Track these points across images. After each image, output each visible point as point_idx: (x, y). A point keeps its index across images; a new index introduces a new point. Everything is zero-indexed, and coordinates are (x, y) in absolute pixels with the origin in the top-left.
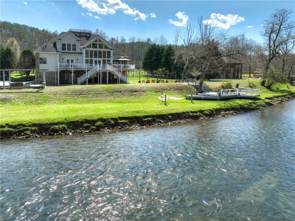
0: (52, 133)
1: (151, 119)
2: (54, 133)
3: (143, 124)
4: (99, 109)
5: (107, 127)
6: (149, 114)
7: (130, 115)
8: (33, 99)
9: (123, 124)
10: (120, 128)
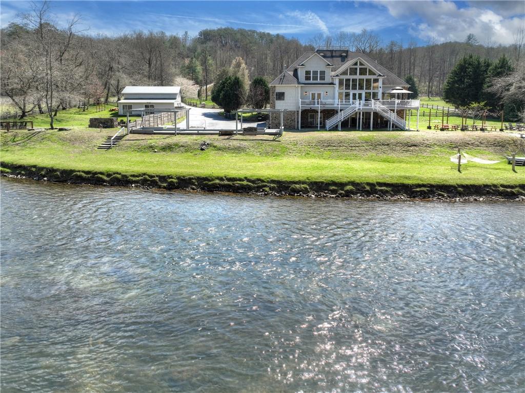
0: (293, 193)
1: (427, 190)
2: (295, 194)
3: (413, 195)
4: (352, 169)
5: (360, 193)
6: (425, 183)
7: (394, 181)
8: (269, 149)
9: (382, 192)
10: (377, 197)
